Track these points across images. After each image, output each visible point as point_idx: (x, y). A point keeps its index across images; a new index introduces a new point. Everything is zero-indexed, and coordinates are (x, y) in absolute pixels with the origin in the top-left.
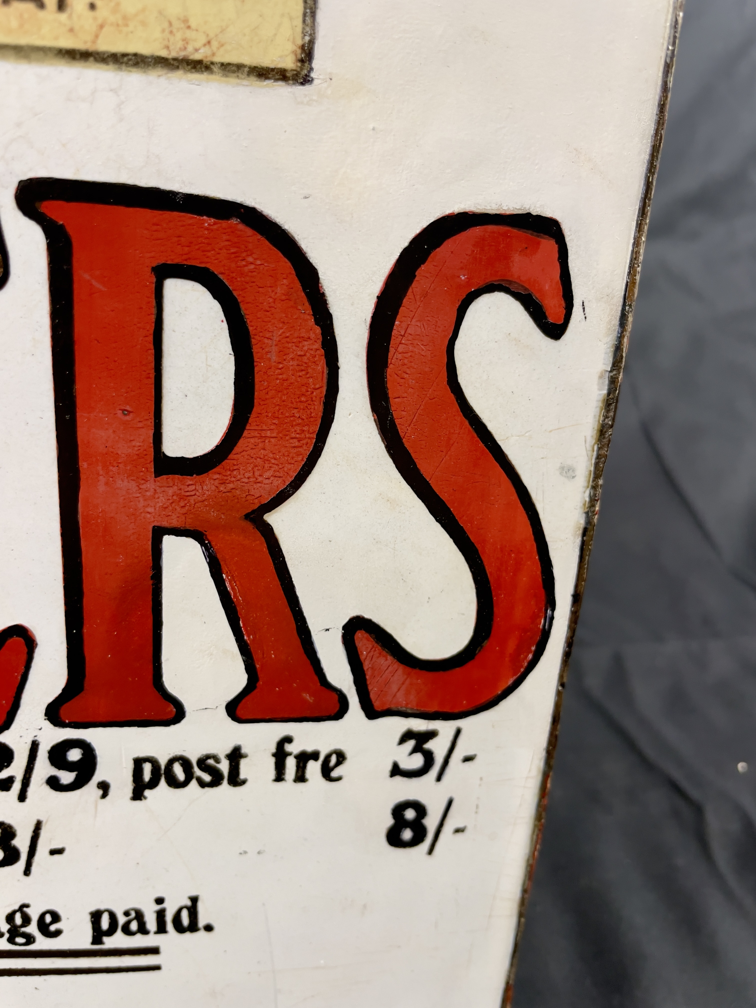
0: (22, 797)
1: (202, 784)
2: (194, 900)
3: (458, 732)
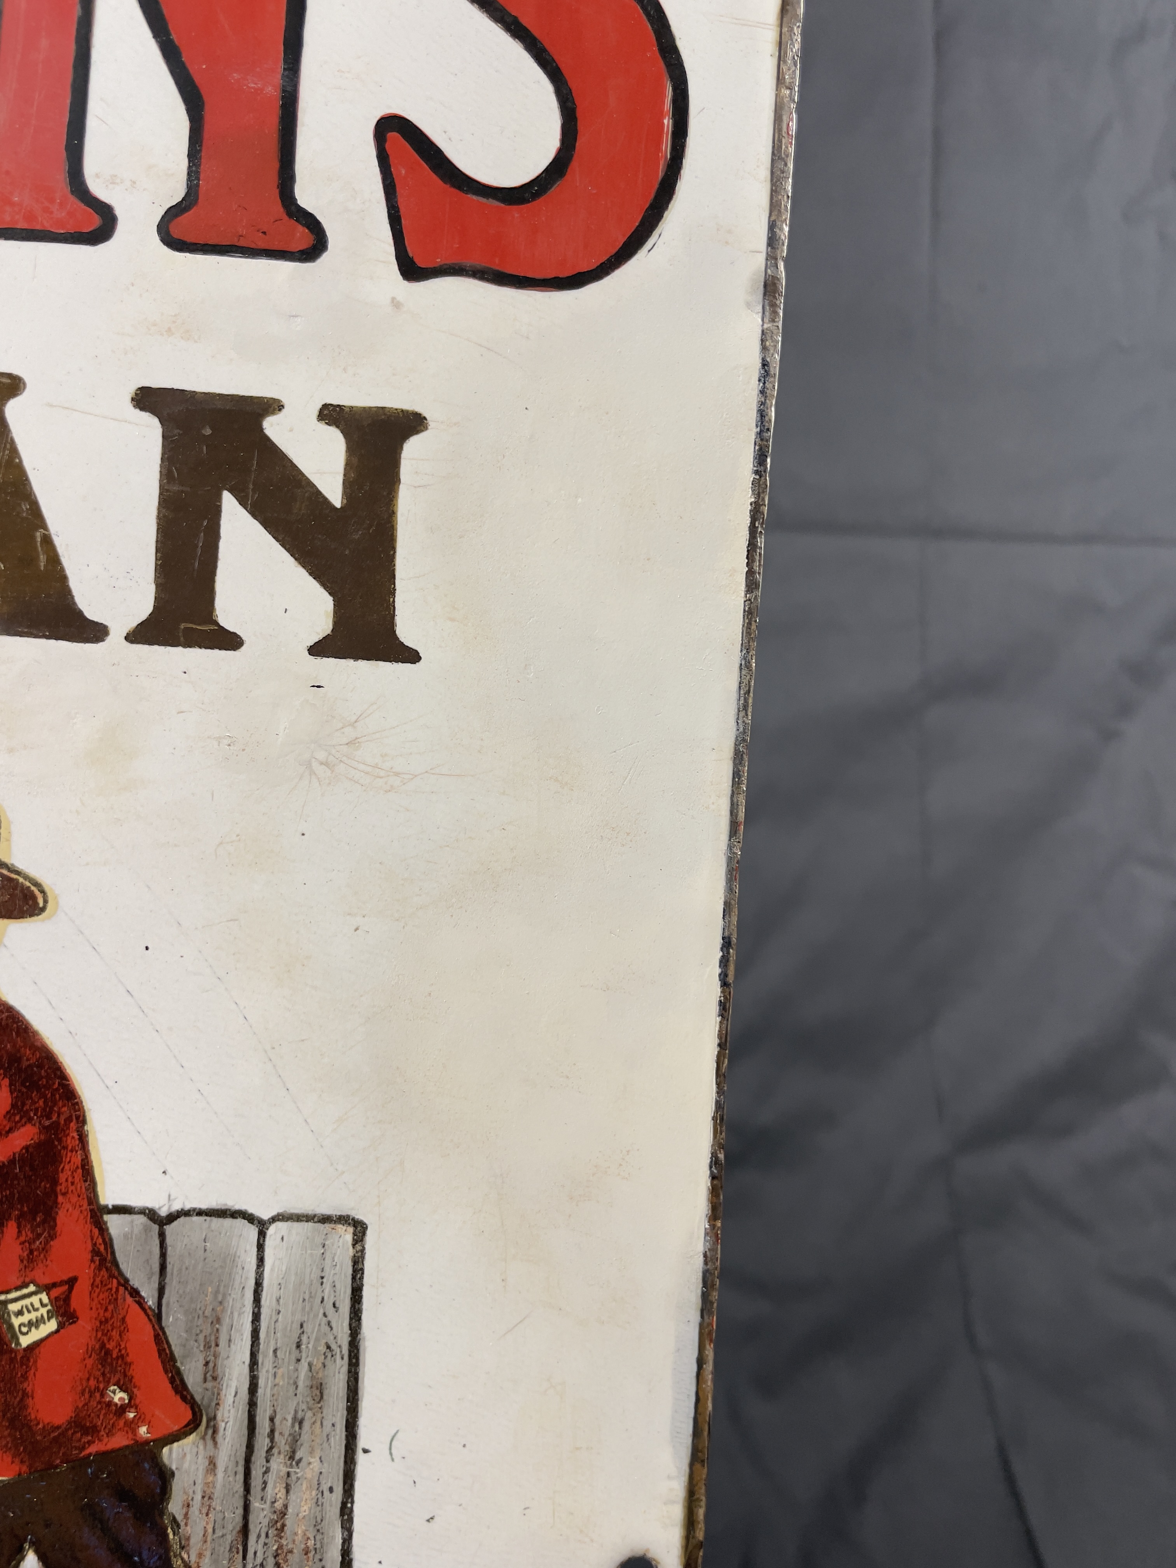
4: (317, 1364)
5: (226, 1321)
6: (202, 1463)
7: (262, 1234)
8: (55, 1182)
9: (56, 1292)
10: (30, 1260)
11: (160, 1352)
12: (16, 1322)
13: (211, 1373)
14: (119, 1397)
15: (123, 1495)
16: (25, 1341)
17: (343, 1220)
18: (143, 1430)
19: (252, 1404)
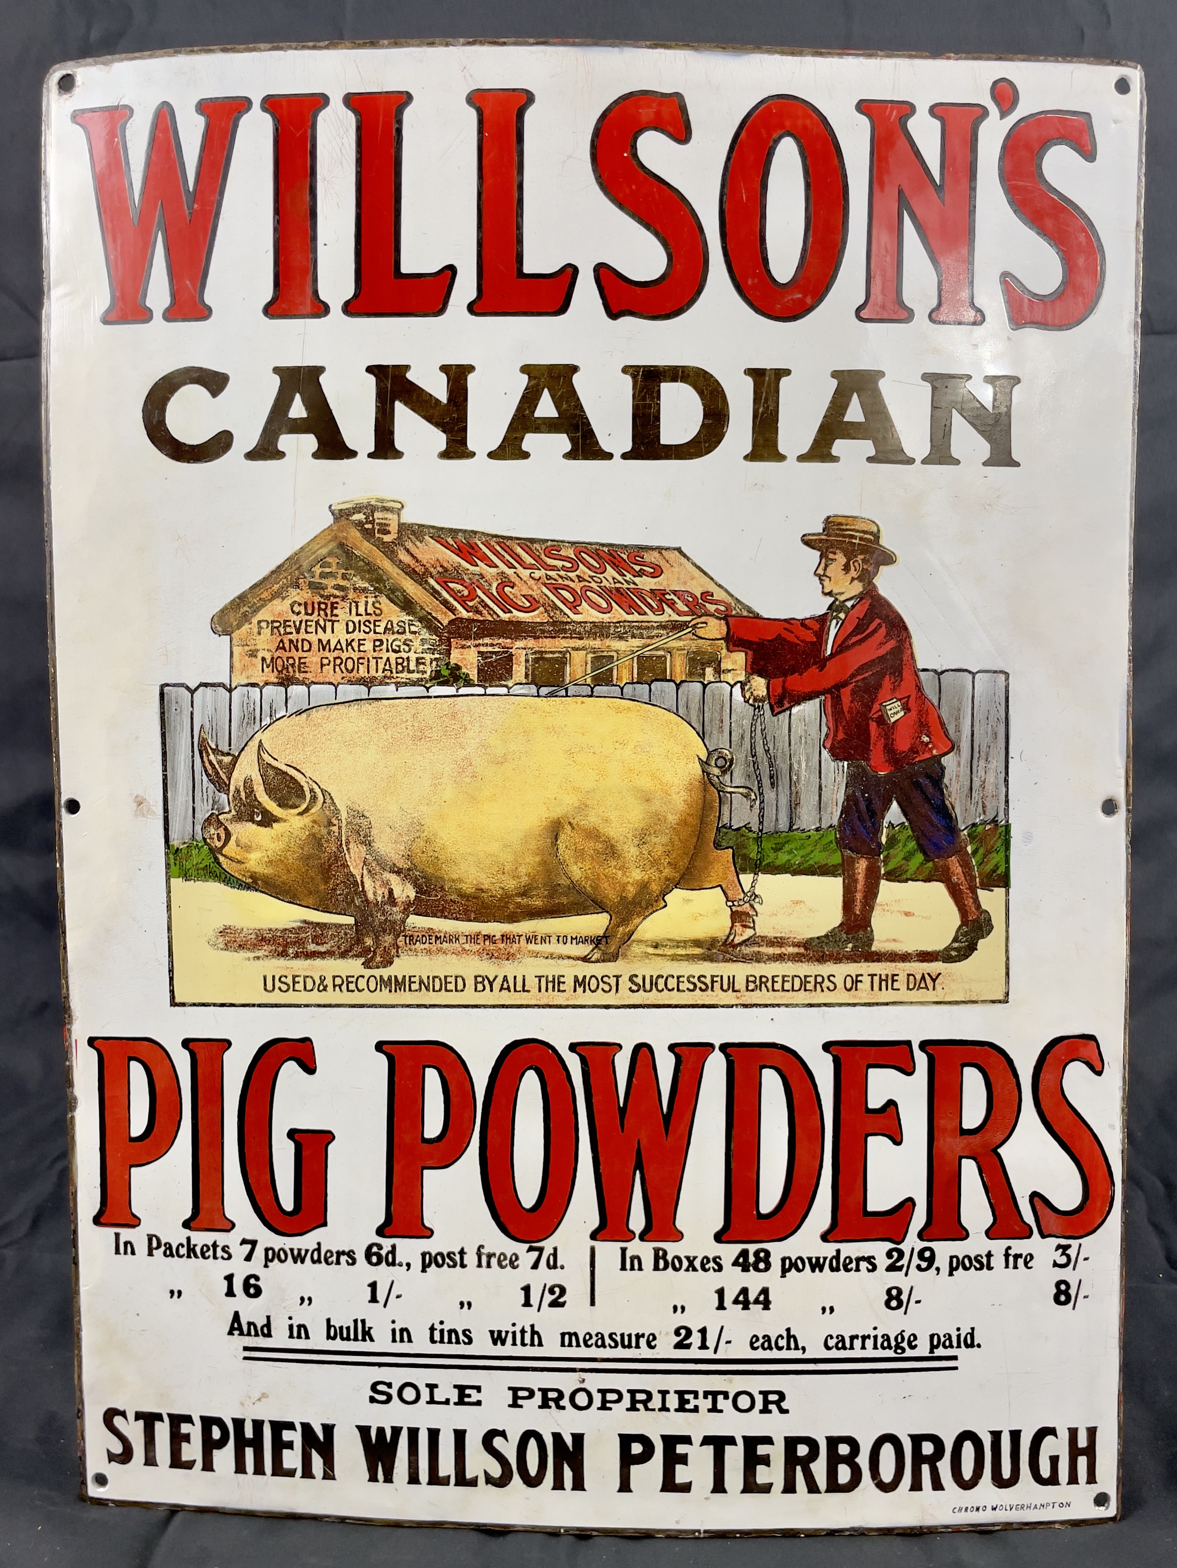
0: (906, 1275)
1: (976, 1269)
2: (973, 1329)
3: (1080, 1245)
4: (994, 726)
5: (962, 710)
6: (956, 763)
7: (974, 678)
8: (902, 660)
9: (903, 701)
10: (894, 690)
11: (940, 722)
12: (889, 713)
13: (958, 730)
14: (926, 739)
15: (928, 776)
16: (893, 720)
17: (1002, 672)
18: (934, 752)
19: (972, 741)
